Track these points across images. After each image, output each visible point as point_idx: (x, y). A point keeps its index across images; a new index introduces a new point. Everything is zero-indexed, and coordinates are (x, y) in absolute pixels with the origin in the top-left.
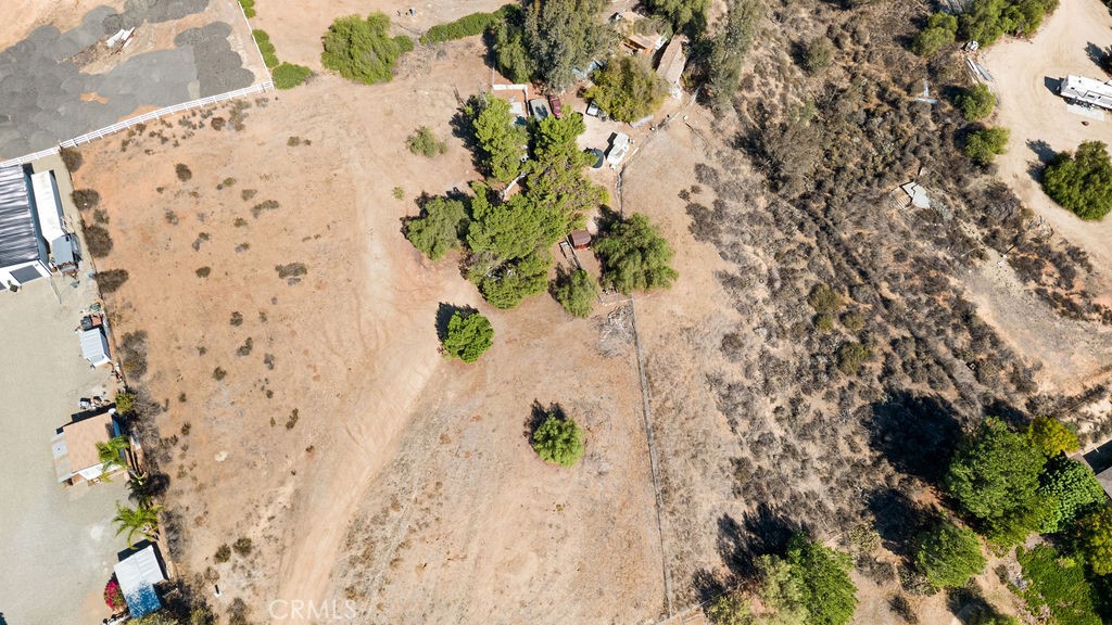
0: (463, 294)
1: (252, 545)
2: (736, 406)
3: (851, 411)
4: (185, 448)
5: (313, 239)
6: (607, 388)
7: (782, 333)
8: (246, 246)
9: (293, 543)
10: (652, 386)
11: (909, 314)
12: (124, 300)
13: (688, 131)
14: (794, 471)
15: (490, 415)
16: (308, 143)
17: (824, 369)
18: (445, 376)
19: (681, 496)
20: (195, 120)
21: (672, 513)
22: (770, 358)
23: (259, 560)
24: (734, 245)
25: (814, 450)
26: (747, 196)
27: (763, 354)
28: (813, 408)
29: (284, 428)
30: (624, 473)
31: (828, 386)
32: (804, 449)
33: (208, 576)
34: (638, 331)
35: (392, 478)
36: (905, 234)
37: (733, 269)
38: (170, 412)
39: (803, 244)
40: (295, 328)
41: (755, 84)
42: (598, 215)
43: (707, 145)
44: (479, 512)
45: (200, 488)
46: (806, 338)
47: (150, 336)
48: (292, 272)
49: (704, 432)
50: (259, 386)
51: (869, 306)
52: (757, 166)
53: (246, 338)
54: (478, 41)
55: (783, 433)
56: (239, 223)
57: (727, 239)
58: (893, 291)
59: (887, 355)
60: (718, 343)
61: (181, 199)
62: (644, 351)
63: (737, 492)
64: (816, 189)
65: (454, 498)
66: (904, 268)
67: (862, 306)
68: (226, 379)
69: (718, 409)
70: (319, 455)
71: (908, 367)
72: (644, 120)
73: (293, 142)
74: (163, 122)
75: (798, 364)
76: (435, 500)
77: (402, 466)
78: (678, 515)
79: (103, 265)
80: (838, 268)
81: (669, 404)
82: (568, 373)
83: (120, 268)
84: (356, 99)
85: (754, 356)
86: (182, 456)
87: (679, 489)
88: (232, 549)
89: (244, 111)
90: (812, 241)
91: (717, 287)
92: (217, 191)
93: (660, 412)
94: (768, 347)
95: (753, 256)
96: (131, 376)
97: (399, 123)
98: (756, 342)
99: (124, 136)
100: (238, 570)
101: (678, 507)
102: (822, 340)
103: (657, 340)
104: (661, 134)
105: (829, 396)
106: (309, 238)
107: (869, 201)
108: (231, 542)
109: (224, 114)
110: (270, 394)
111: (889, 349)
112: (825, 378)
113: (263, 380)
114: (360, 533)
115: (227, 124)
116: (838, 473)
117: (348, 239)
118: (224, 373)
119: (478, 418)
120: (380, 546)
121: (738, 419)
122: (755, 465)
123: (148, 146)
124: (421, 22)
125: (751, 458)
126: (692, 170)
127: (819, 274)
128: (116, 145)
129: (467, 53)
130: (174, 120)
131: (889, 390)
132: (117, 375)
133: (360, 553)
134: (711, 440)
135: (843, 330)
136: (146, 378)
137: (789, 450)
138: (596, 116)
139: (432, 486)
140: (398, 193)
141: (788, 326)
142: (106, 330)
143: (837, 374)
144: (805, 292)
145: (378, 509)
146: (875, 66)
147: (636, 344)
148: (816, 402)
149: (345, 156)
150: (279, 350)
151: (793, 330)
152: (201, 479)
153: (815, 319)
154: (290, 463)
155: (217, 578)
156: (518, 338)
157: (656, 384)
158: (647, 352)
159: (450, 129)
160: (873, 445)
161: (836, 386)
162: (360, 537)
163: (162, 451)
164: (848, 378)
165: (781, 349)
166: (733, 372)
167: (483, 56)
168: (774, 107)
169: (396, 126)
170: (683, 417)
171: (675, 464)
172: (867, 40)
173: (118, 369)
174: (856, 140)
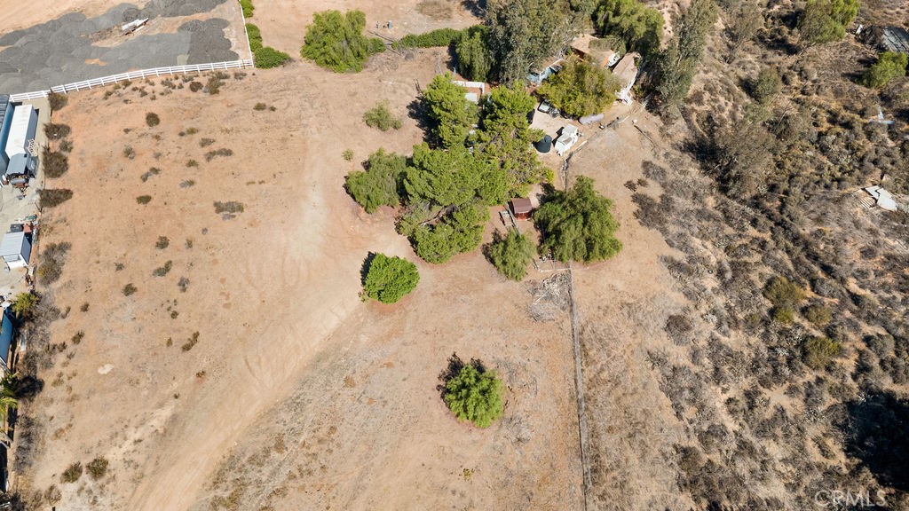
0: (394, 247)
1: (108, 467)
2: (682, 389)
3: (821, 409)
4: (70, 356)
5: (257, 184)
6: (535, 350)
7: (735, 323)
8: (191, 183)
9: (154, 473)
10: (586, 355)
11: (884, 311)
12: (60, 215)
13: (637, 132)
14: (752, 472)
15: (403, 363)
16: (273, 109)
17: (785, 362)
18: (362, 320)
19: (614, 478)
20: (176, 83)
21: (602, 497)
22: (720, 347)
23: (110, 486)
24: (681, 235)
25: (776, 450)
26: (695, 195)
27: (713, 342)
28: (773, 403)
29: (180, 350)
30: (547, 444)
31: (791, 380)
32: (764, 448)
33: (48, 497)
34: (575, 298)
35: (283, 415)
36: (872, 232)
37: (680, 256)
38: (67, 320)
39: (755, 239)
40: (218, 257)
41: (705, 99)
42: (541, 192)
43: (654, 145)
44: (372, 465)
45: (73, 399)
46: (762, 331)
47: (73, 248)
48: (229, 209)
49: (644, 411)
50: (166, 306)
51: (836, 301)
52: (706, 170)
53: (166, 261)
54: (444, 52)
55: (737, 428)
56: (192, 164)
57: (674, 229)
58: (862, 287)
59: (861, 353)
60: (663, 324)
61: (143, 140)
62: (580, 319)
63: (683, 485)
64: (769, 191)
65: (347, 446)
66: (873, 265)
67: (826, 300)
68: (134, 295)
69: (661, 389)
70: (209, 381)
71: (888, 365)
72: (594, 118)
73: (260, 107)
74: (147, 81)
75: (753, 355)
76: (325, 447)
77: (296, 404)
78: (609, 501)
79: (51, 184)
80: (796, 262)
81: (605, 375)
82: (494, 331)
83: (67, 188)
84: (325, 81)
85: (702, 343)
86: (65, 365)
87: (612, 470)
88: (84, 470)
89: (222, 81)
90: (767, 236)
91: (662, 270)
92: (178, 137)
93: (593, 383)
94: (717, 334)
95: (701, 247)
96: (41, 282)
97: (360, 102)
98: (704, 329)
99: (110, 89)
100: (84, 494)
101: (609, 491)
102: (780, 333)
103: (594, 310)
104: (608, 132)
105: (792, 391)
106: (253, 183)
107: (828, 200)
108: (85, 461)
109: (204, 80)
110: (174, 315)
111: (862, 346)
112: (787, 371)
113: (172, 300)
114: (232, 472)
115: (203, 89)
116: (807, 480)
117: (291, 188)
118: (134, 290)
119: (389, 365)
120: (251, 490)
121: (684, 404)
122: (705, 457)
123: (127, 97)
124: (396, 33)
125: (700, 449)
126: (640, 165)
127: (775, 267)
128: (101, 94)
129: (433, 58)
130: (157, 81)
131: (866, 388)
132: (28, 279)
133: (226, 495)
134: (652, 422)
135: (806, 324)
136: (56, 285)
137: (745, 448)
138: (547, 113)
139: (325, 430)
140: (348, 156)
141: (741, 316)
142: (34, 238)
143: (801, 368)
144: (760, 285)
145: (259, 448)
146: (825, 97)
147: (571, 311)
148: (776, 396)
149: (305, 122)
150: (195, 276)
151: (746, 321)
152: (76, 390)
153: (772, 312)
154: (176, 385)
155: (58, 499)
156: (445, 292)
157: (591, 353)
158: (583, 322)
159: (407, 111)
160: (849, 450)
161: (801, 381)
162: (231, 476)
163: (46, 357)
164: (815, 373)
165: (734, 340)
166: (679, 355)
167: (447, 62)
168: (723, 121)
169: (357, 104)
170: (619, 391)
171: (608, 442)
172: (815, 77)
173: (31, 273)
174: (809, 153)
